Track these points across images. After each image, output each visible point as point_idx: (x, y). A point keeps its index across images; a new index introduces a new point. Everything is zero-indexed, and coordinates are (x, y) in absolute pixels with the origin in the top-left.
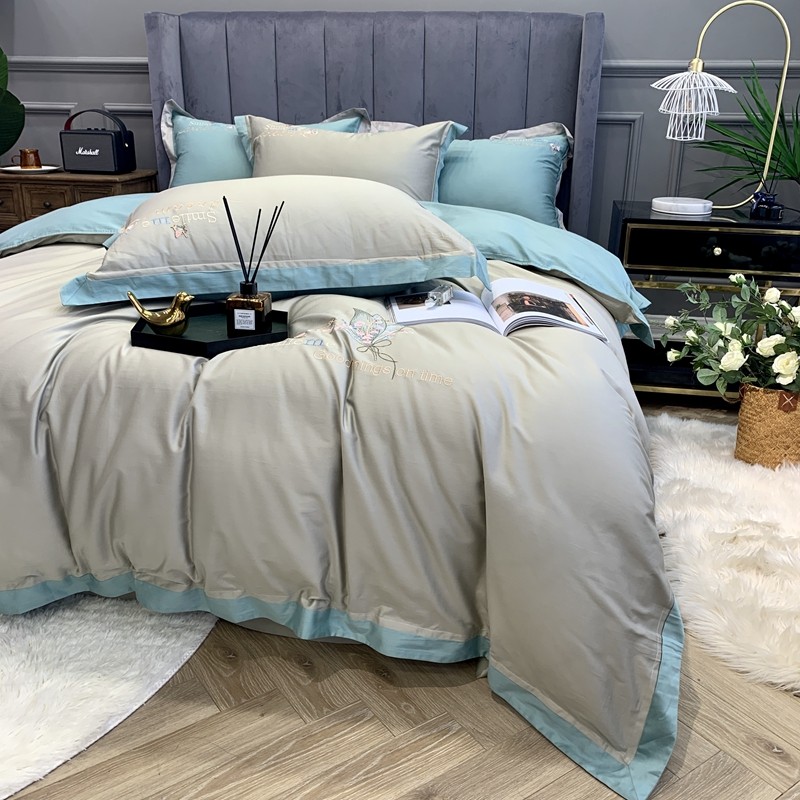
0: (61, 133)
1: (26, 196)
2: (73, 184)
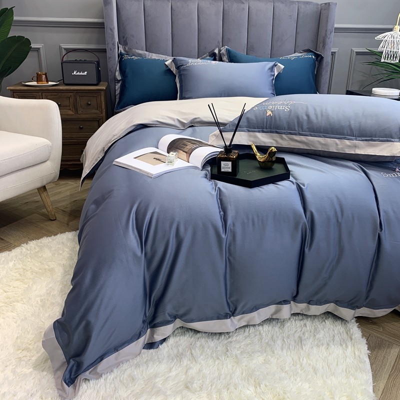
0: (62, 63)
2: (75, 92)
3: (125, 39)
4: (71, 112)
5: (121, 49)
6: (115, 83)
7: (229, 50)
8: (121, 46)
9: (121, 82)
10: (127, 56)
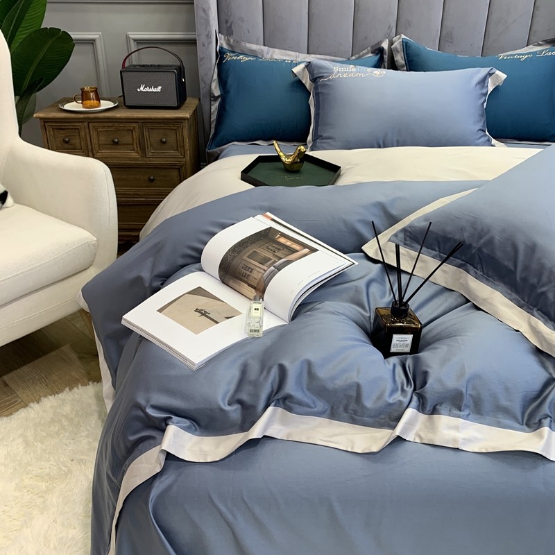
0: (121, 72)
1: (94, 133)
2: (142, 121)
3: (229, 24)
4: (134, 155)
5: (222, 42)
6: (211, 101)
7: (407, 43)
8: (223, 37)
9: (220, 99)
10: (232, 54)
